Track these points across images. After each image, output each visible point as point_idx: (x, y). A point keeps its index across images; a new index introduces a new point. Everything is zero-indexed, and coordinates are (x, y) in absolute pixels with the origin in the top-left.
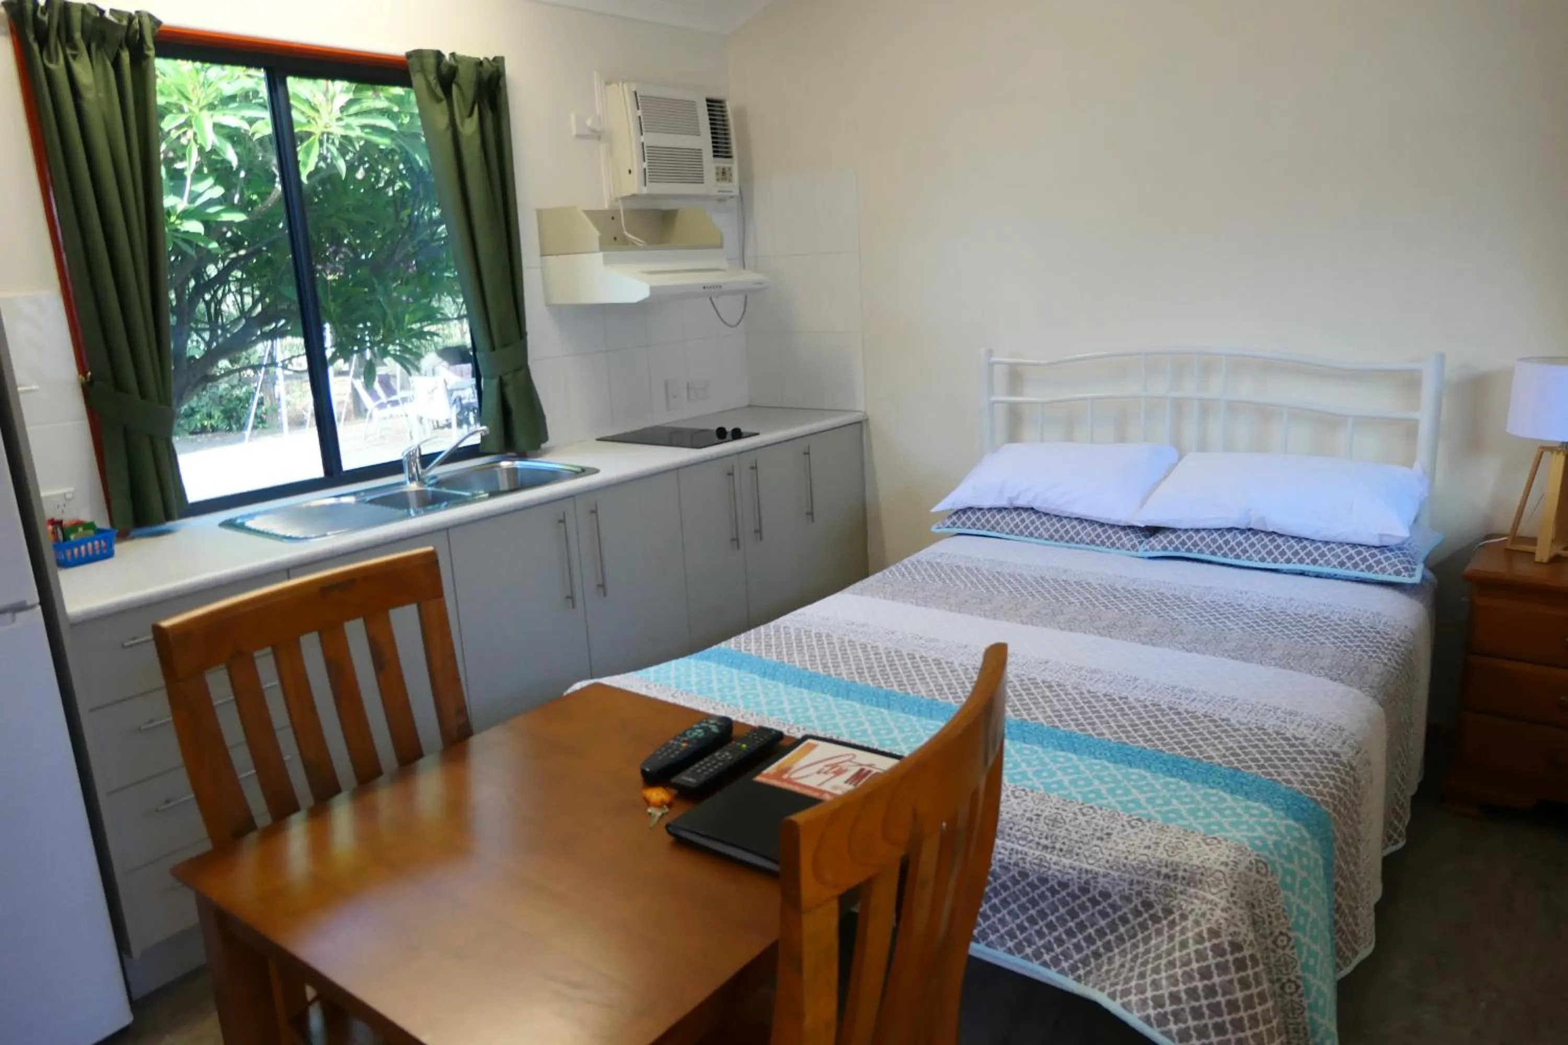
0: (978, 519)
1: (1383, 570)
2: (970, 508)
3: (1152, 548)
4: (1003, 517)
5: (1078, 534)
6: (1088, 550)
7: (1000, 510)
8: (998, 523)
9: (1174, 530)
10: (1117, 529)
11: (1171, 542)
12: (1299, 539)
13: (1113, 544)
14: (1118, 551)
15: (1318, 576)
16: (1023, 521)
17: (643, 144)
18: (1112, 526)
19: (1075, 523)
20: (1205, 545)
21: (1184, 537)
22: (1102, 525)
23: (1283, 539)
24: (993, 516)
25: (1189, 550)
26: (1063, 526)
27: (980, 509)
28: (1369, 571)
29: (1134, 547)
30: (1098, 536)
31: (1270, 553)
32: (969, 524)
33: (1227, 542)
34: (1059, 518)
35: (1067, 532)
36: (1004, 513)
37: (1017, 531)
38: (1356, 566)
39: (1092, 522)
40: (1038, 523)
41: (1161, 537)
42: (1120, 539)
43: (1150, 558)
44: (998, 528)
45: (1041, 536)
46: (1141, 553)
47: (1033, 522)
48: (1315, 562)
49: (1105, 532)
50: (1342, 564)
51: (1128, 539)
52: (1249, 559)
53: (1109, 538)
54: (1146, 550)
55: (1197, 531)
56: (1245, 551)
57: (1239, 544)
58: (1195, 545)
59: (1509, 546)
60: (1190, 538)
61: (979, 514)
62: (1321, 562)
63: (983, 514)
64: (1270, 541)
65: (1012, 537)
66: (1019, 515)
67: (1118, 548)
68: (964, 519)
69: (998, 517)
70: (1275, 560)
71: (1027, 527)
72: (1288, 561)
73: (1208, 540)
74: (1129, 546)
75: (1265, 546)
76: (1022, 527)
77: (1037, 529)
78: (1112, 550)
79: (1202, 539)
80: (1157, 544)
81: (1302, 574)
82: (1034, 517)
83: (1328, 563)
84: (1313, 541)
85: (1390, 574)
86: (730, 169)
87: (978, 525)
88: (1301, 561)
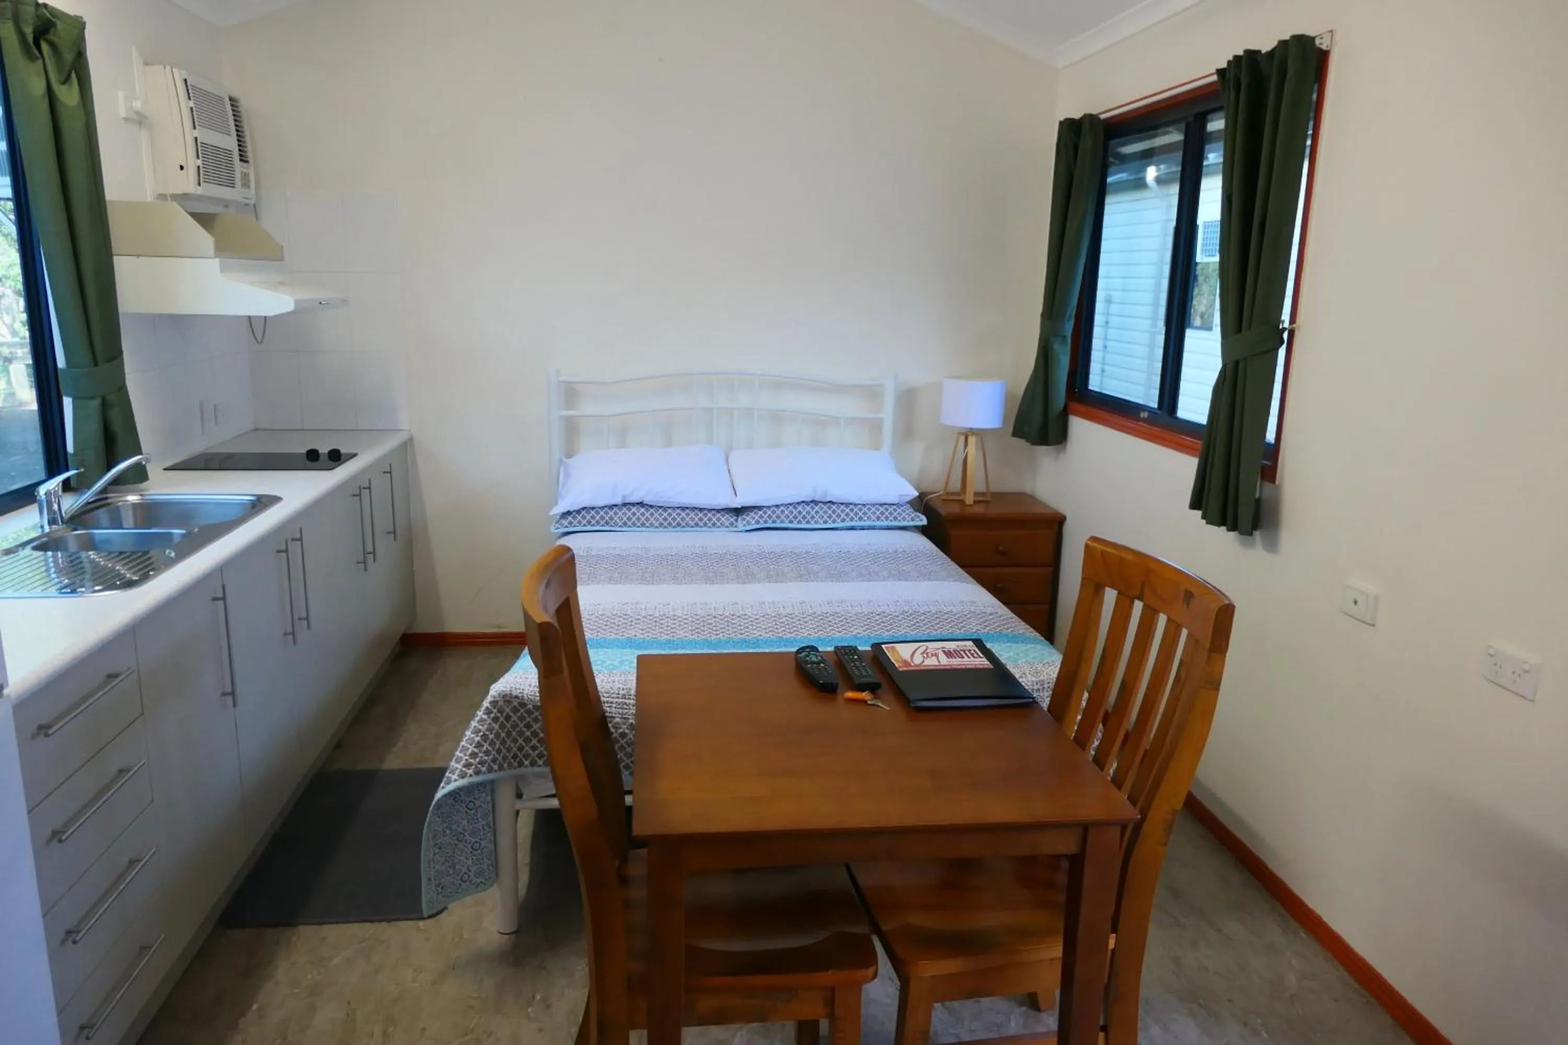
0: (593, 517)
1: (904, 519)
2: (584, 509)
3: (748, 523)
4: (616, 514)
5: (683, 519)
6: (693, 531)
7: (611, 507)
8: (611, 518)
9: (760, 508)
10: (715, 512)
11: (761, 517)
12: (847, 505)
13: (714, 524)
14: (719, 529)
15: (862, 528)
16: (634, 514)
17: (196, 138)
18: (710, 510)
19: (679, 511)
20: (785, 517)
21: (769, 512)
22: (701, 510)
23: (836, 505)
24: (607, 513)
25: (774, 522)
26: (670, 515)
27: (593, 508)
28: (895, 520)
29: (732, 524)
30: (701, 519)
31: (830, 517)
32: (584, 522)
33: (800, 513)
34: (665, 509)
35: (674, 519)
36: (615, 509)
37: (630, 524)
38: (887, 518)
39: (693, 509)
40: (647, 514)
41: (752, 514)
42: (719, 519)
43: (747, 531)
44: (612, 523)
45: (652, 525)
46: (741, 528)
47: (643, 514)
48: (861, 519)
49: (705, 515)
50: (878, 518)
51: (726, 519)
52: (816, 522)
53: (710, 520)
54: (744, 526)
55: (777, 506)
56: (795, 517)
57: (808, 513)
58: (778, 517)
59: (944, 497)
60: (774, 512)
61: (593, 512)
62: (865, 518)
63: (598, 513)
64: (828, 508)
65: (625, 529)
66: (629, 510)
67: (719, 527)
68: (579, 518)
69: (611, 513)
70: (834, 522)
71: (638, 519)
72: (843, 520)
73: (786, 512)
74: (727, 524)
75: (826, 512)
76: (634, 519)
77: (647, 519)
78: (714, 529)
79: (783, 512)
80: (751, 519)
81: (852, 528)
82: (643, 510)
83: (869, 518)
84: (856, 505)
85: (908, 521)
86: (248, 174)
87: (593, 522)
88: (852, 519)
